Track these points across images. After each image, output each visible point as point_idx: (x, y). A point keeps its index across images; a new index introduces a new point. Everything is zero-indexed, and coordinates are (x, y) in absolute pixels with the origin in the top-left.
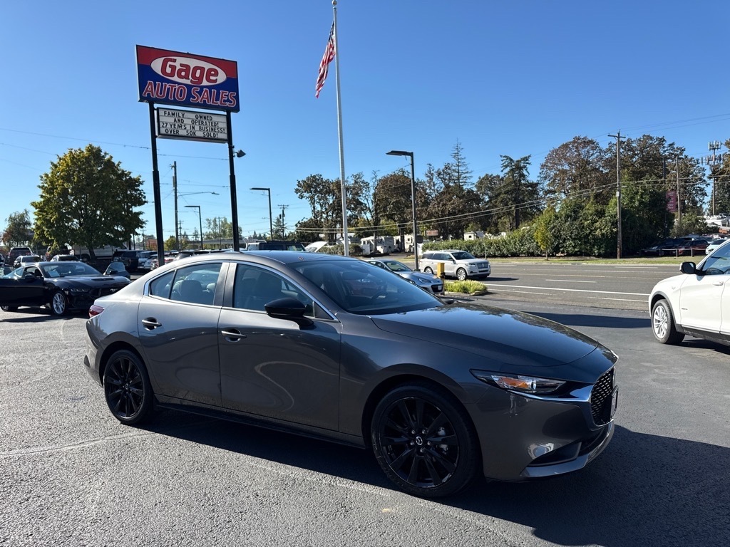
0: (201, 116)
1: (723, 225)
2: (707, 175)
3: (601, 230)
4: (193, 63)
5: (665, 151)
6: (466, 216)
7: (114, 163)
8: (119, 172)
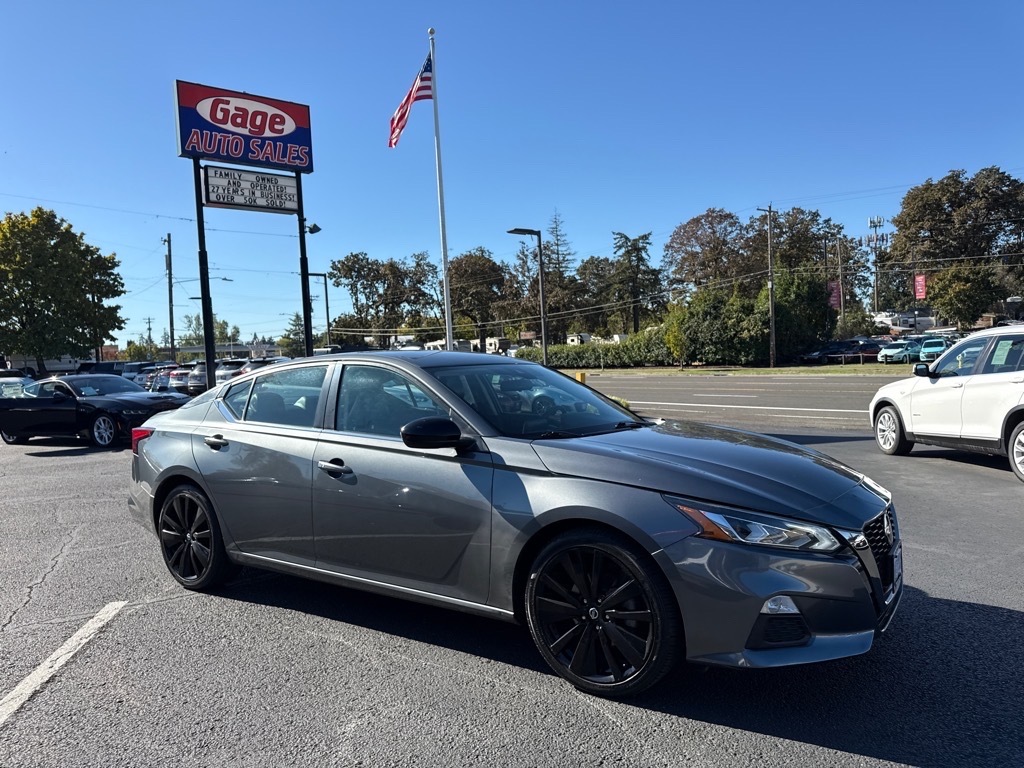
0: (262, 177)
1: (893, 324)
2: (871, 261)
3: (749, 331)
4: (252, 107)
5: (819, 229)
6: (573, 313)
7: (74, 235)
8: (82, 248)
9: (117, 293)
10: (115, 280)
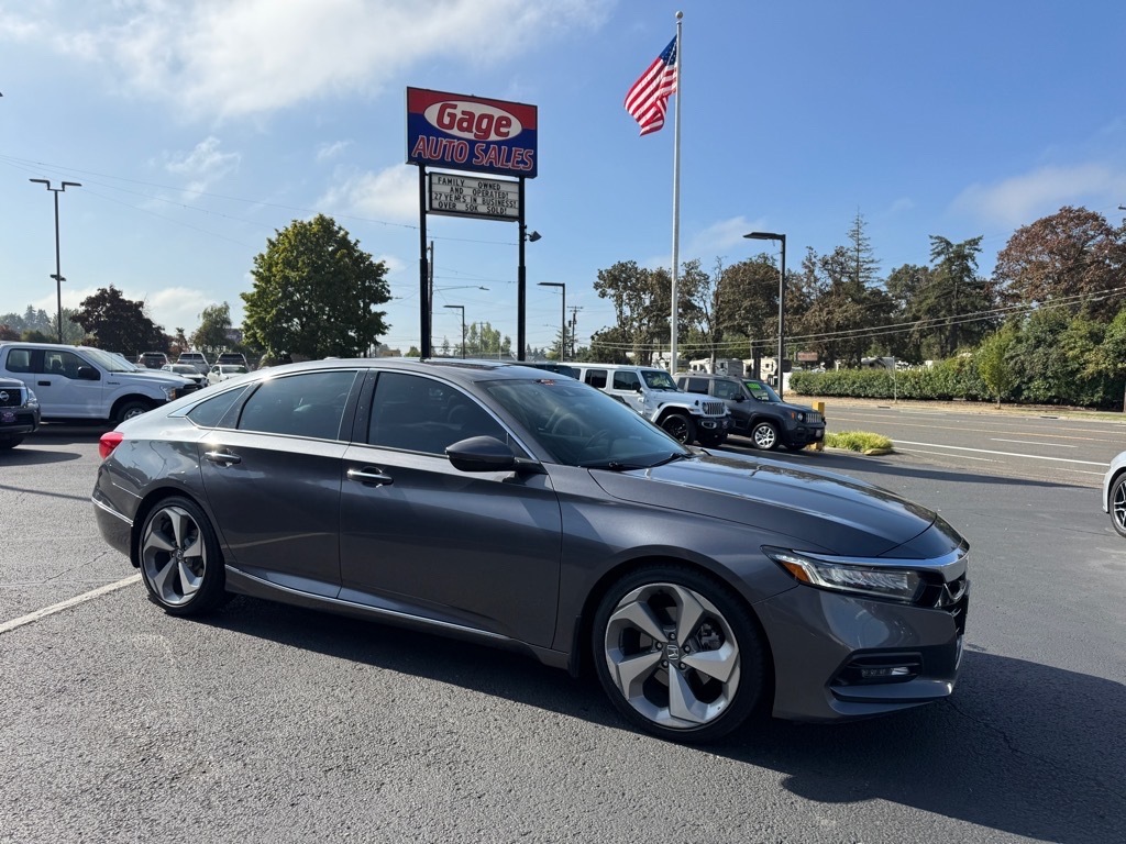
0: (485, 183)
4: (478, 110)
6: (867, 332)
8: (356, 254)
9: (384, 299)
10: (383, 287)
